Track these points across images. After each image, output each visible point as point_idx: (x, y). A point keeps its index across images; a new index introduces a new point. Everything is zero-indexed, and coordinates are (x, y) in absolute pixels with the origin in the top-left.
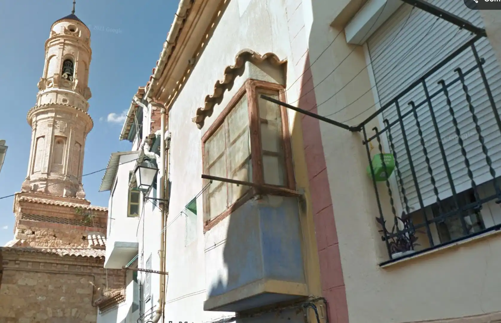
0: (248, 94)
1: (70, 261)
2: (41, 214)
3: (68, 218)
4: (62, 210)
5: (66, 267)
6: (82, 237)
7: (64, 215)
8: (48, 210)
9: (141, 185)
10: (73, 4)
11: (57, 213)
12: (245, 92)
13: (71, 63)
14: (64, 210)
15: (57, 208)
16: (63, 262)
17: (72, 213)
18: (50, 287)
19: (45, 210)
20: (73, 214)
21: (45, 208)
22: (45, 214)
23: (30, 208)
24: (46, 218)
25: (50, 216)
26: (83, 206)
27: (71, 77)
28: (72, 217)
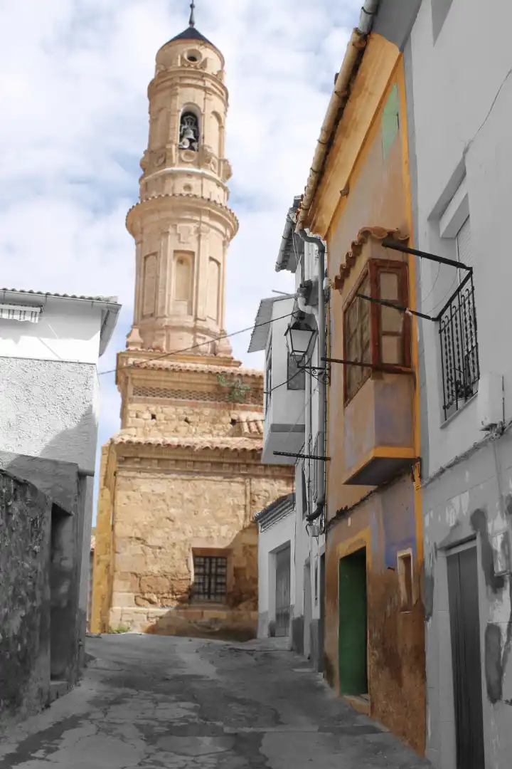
0: (369, 276)
1: (212, 457)
2: (162, 385)
3: (205, 391)
4: (195, 379)
5: (207, 466)
6: (230, 421)
7: (199, 387)
8: (174, 379)
9: (293, 351)
10: (190, 9)
11: (187, 383)
12: (367, 274)
13: (194, 119)
14: (199, 379)
15: (187, 375)
16: (203, 459)
17: (210, 382)
18: (186, 495)
19: (168, 379)
20: (212, 385)
21: (168, 376)
22: (169, 386)
23: (145, 377)
24: (170, 392)
25: (176, 389)
26: (230, 370)
27: (195, 145)
28: (211, 389)
